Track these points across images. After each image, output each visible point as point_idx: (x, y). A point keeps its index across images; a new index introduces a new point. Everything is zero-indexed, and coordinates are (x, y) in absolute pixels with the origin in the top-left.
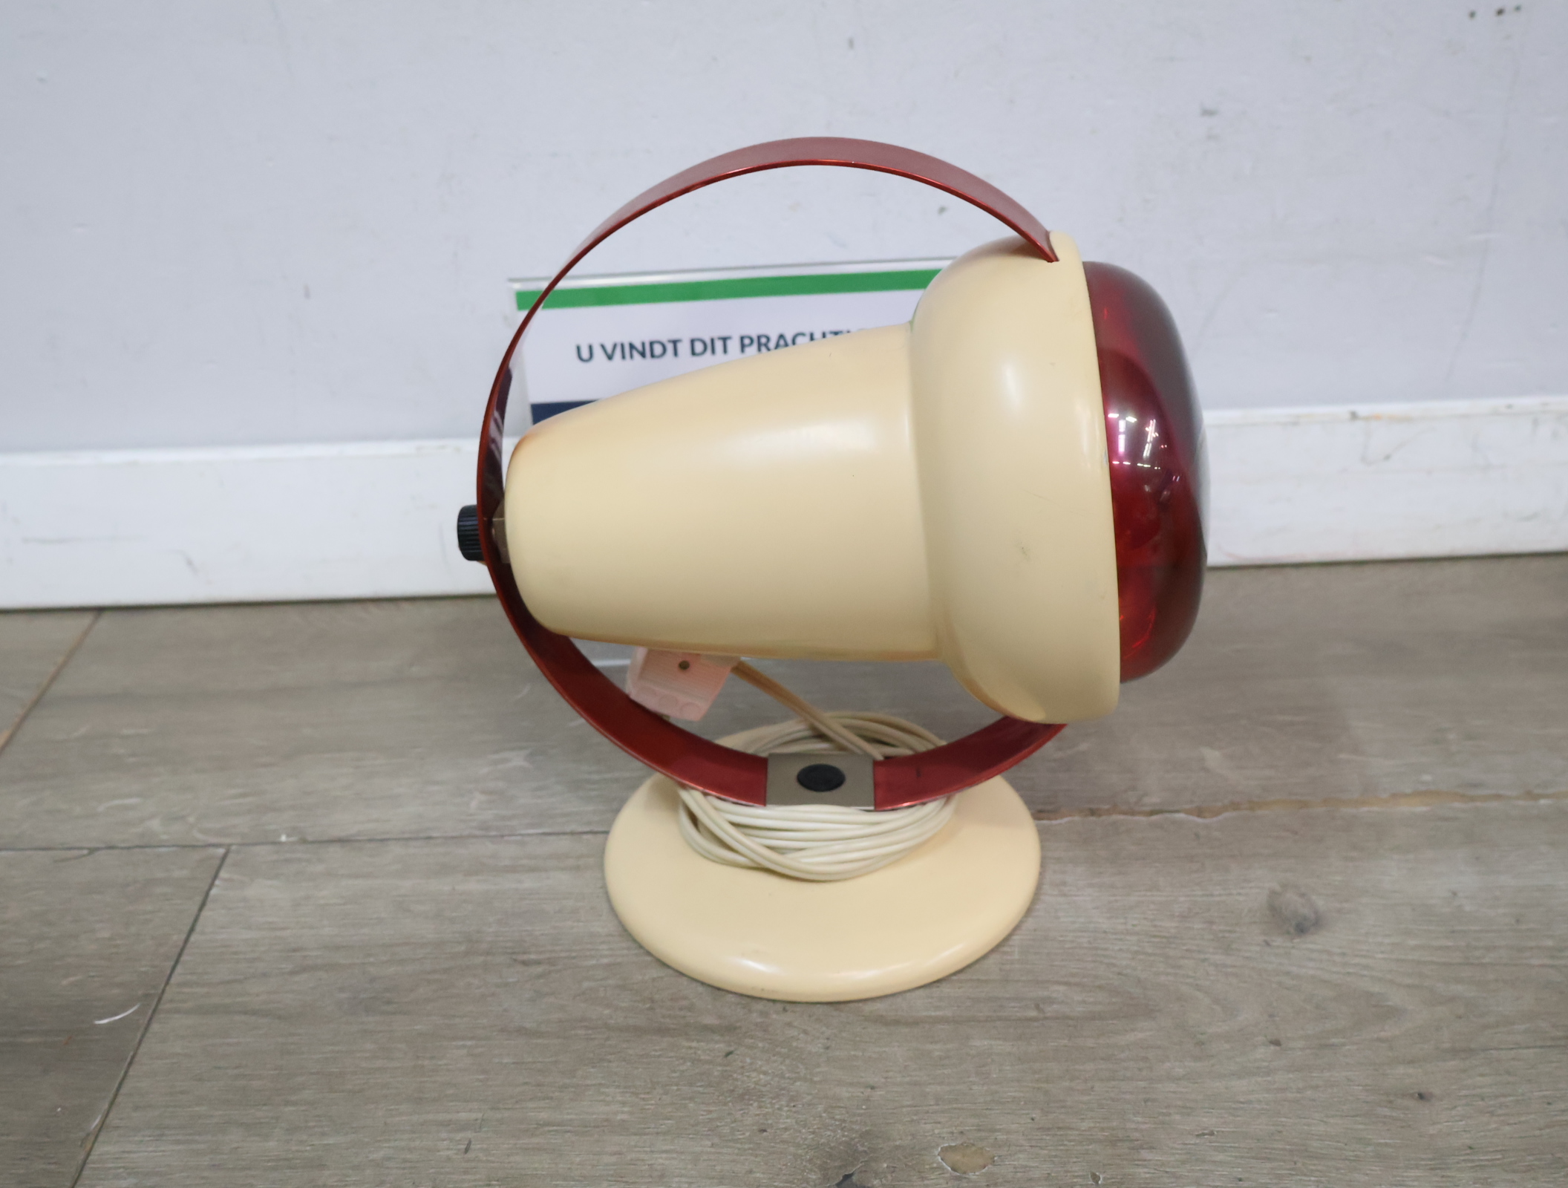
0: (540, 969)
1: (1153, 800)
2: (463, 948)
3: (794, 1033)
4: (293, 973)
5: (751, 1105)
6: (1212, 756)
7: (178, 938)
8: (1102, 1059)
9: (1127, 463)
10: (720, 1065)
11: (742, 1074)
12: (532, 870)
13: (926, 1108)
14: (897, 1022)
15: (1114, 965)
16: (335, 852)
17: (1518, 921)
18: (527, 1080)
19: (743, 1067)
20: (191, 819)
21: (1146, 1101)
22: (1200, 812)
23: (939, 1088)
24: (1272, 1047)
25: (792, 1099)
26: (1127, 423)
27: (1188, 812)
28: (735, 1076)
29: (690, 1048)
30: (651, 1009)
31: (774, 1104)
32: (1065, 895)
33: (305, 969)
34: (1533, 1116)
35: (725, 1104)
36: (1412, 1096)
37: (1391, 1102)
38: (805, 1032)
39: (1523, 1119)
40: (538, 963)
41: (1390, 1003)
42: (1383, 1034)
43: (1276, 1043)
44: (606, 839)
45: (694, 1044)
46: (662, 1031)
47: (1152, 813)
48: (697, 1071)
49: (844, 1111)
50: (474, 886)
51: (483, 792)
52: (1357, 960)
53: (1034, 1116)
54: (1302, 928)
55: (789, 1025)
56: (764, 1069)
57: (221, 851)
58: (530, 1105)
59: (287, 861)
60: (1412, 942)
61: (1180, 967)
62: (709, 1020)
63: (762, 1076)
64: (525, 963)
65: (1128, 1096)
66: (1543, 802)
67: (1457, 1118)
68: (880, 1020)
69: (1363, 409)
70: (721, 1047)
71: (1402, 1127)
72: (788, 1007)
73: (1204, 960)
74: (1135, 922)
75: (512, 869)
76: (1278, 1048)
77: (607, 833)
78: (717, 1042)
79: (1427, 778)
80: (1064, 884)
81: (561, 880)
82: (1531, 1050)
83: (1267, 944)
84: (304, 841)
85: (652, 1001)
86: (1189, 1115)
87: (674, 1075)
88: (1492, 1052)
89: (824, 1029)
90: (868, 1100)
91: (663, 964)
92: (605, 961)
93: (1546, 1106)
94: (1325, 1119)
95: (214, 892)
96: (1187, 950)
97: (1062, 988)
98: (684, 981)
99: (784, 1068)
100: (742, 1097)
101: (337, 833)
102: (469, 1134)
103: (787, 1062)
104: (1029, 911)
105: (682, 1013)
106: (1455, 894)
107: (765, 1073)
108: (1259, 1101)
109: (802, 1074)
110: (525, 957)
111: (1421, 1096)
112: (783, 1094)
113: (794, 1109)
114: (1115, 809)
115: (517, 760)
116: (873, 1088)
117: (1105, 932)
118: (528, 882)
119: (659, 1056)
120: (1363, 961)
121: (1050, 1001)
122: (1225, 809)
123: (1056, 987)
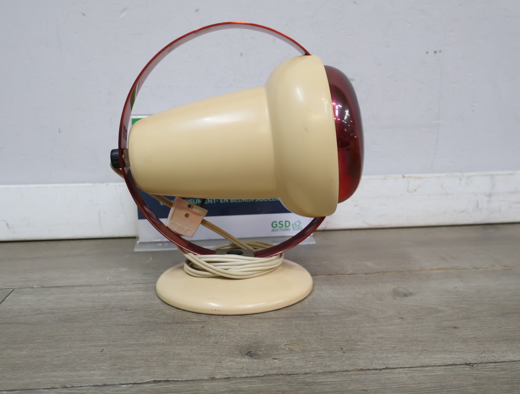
0: (131, 311)
1: (351, 272)
2: (102, 308)
3: (226, 322)
4: (36, 315)
5: (212, 338)
6: (369, 264)
8: (341, 324)
9: (339, 119)
10: (200, 329)
11: (208, 331)
12: (129, 291)
13: (278, 336)
14: (265, 319)
15: (342, 305)
16: (55, 289)
17: (478, 292)
18: (126, 335)
19: (208, 330)
21: (358, 332)
22: (366, 274)
23: (282, 332)
24: (400, 319)
25: (227, 336)
26: (338, 107)
27: (362, 274)
28: (206, 332)
29: (188, 326)
30: (173, 318)
31: (221, 337)
32: (322, 291)
33: (40, 314)
34: (495, 330)
35: (202, 338)
36: (452, 328)
37: (445, 329)
38: (231, 321)
39: (491, 331)
40: (131, 310)
41: (439, 309)
42: (438, 315)
43: (402, 318)
44: (156, 284)
45: (190, 325)
46: (178, 323)
47: (350, 274)
48: (191, 331)
49: (247, 338)
50: (107, 295)
51: (111, 276)
52: (426, 301)
53: (317, 336)
54: (405, 295)
55: (226, 320)
56: (217, 330)
57: (12, 290)
58: (127, 340)
59: (36, 291)
61: (365, 304)
62: (195, 320)
63: (216, 331)
65: (351, 331)
66: (480, 269)
67: (469, 332)
68: (259, 318)
69: (406, 175)
70: (201, 326)
71: (450, 334)
72: (225, 316)
73: (373, 303)
74: (348, 296)
75: (121, 291)
76: (403, 319)
77: (156, 283)
78: (198, 325)
79: (441, 266)
80: (322, 289)
81: (139, 293)
82: (490, 317)
83: (394, 299)
84: (43, 287)
85: (174, 317)
86: (373, 334)
87: (182, 332)
88: (477, 318)
89: (238, 321)
90: (256, 335)
92: (156, 309)
93: (499, 328)
94: (422, 333)
95: (7, 298)
96: (367, 301)
97: (324, 310)
98: (186, 312)
99: (224, 329)
100: (209, 336)
101: (55, 285)
102: (103, 348)
103: (225, 328)
104: (310, 294)
105: (186, 319)
106: (456, 287)
107: (217, 331)
108: (398, 331)
109: (231, 330)
110: (126, 309)
111: (455, 328)
112: (224, 335)
113: (228, 338)
114: (337, 274)
115: (124, 269)
116: (257, 333)
117: (337, 298)
118: (127, 294)
119: (177, 328)
120: (428, 301)
121: (320, 312)
122: (374, 273)
123: (321, 310)
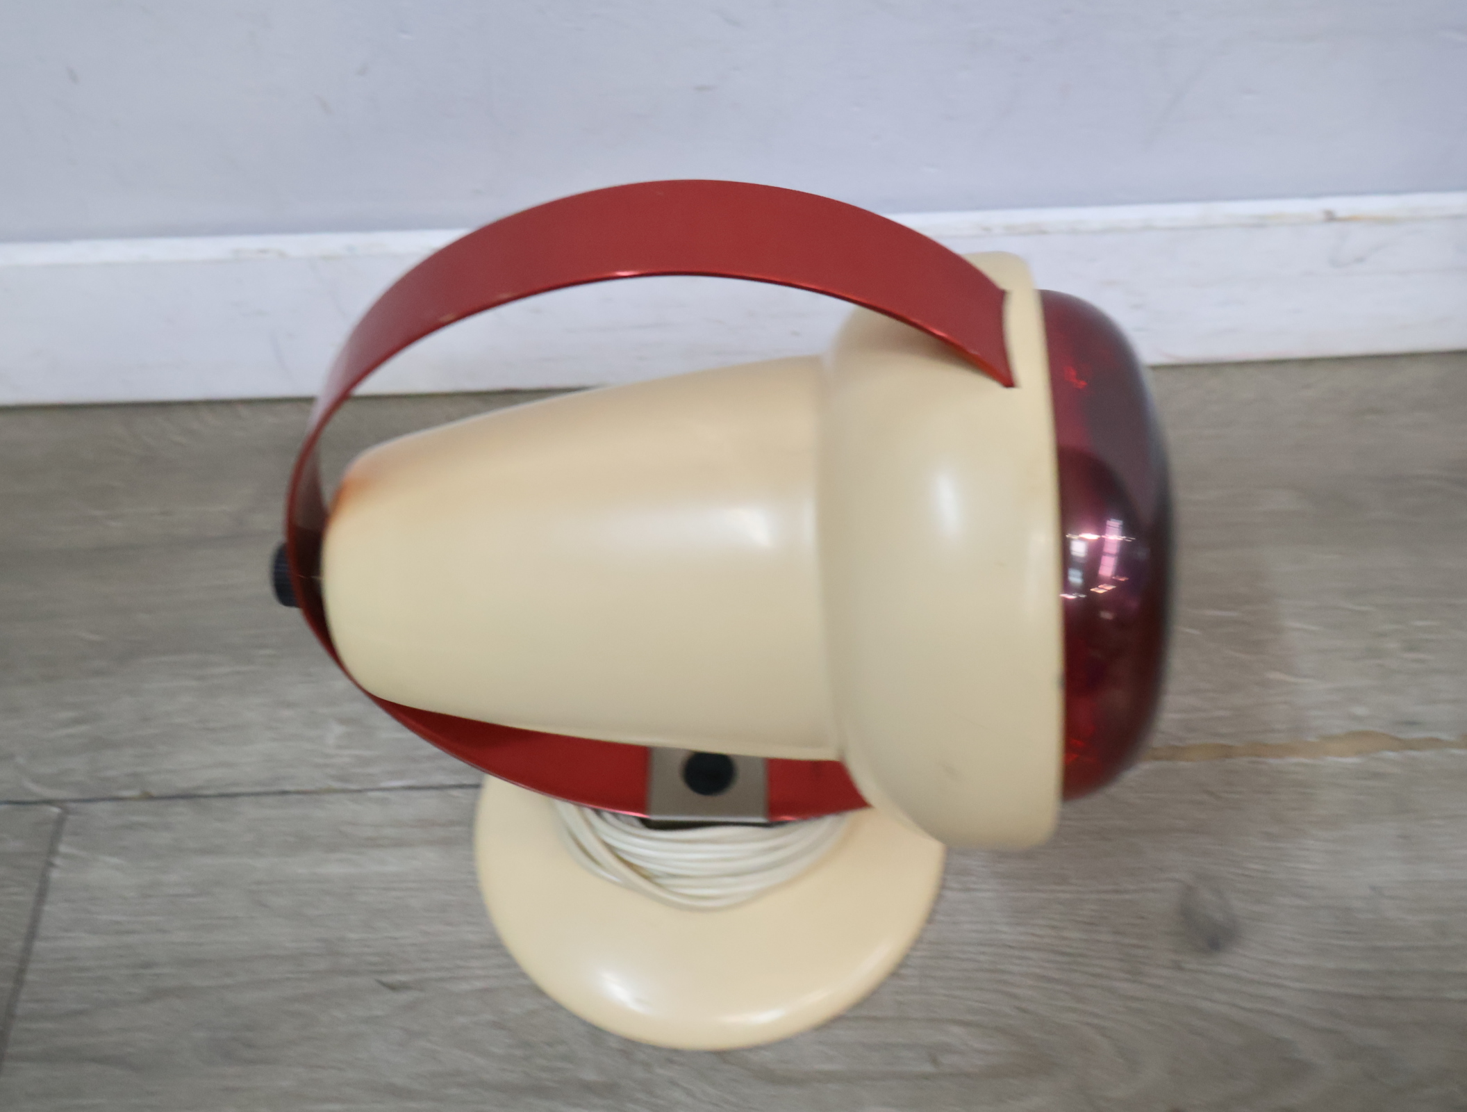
0: (409, 997)
2: (325, 963)
4: (144, 1000)
7: (18, 945)
12: (399, 843)
14: (785, 1079)
16: (182, 813)
17: (1440, 934)
20: (21, 760)
30: (528, 1057)
32: (968, 890)
33: (158, 994)
38: (690, 1093)
40: (407, 987)
41: (1300, 1056)
46: (540, 1091)
50: (335, 868)
51: (343, 721)
52: (1270, 991)
54: (1214, 941)
55: (673, 1083)
57: (59, 808)
59: (131, 827)
60: (1331, 965)
61: (1084, 999)
62: (590, 1076)
64: (393, 988)
68: (769, 1077)
69: (1342, 205)
73: (1111, 990)
74: (1041, 932)
75: (373, 843)
79: (1360, 711)
81: (428, 860)
83: (1178, 967)
84: (149, 797)
85: (529, 1045)
89: (709, 1088)
91: (538, 992)
92: (479, 984)
95: (52, 874)
96: (1094, 975)
97: (959, 1030)
101: (182, 784)
105: (560, 1064)
106: (1378, 891)
110: (392, 978)
117: (1008, 946)
118: (392, 863)
120: (1276, 992)
121: (947, 1049)
123: (954, 1029)
